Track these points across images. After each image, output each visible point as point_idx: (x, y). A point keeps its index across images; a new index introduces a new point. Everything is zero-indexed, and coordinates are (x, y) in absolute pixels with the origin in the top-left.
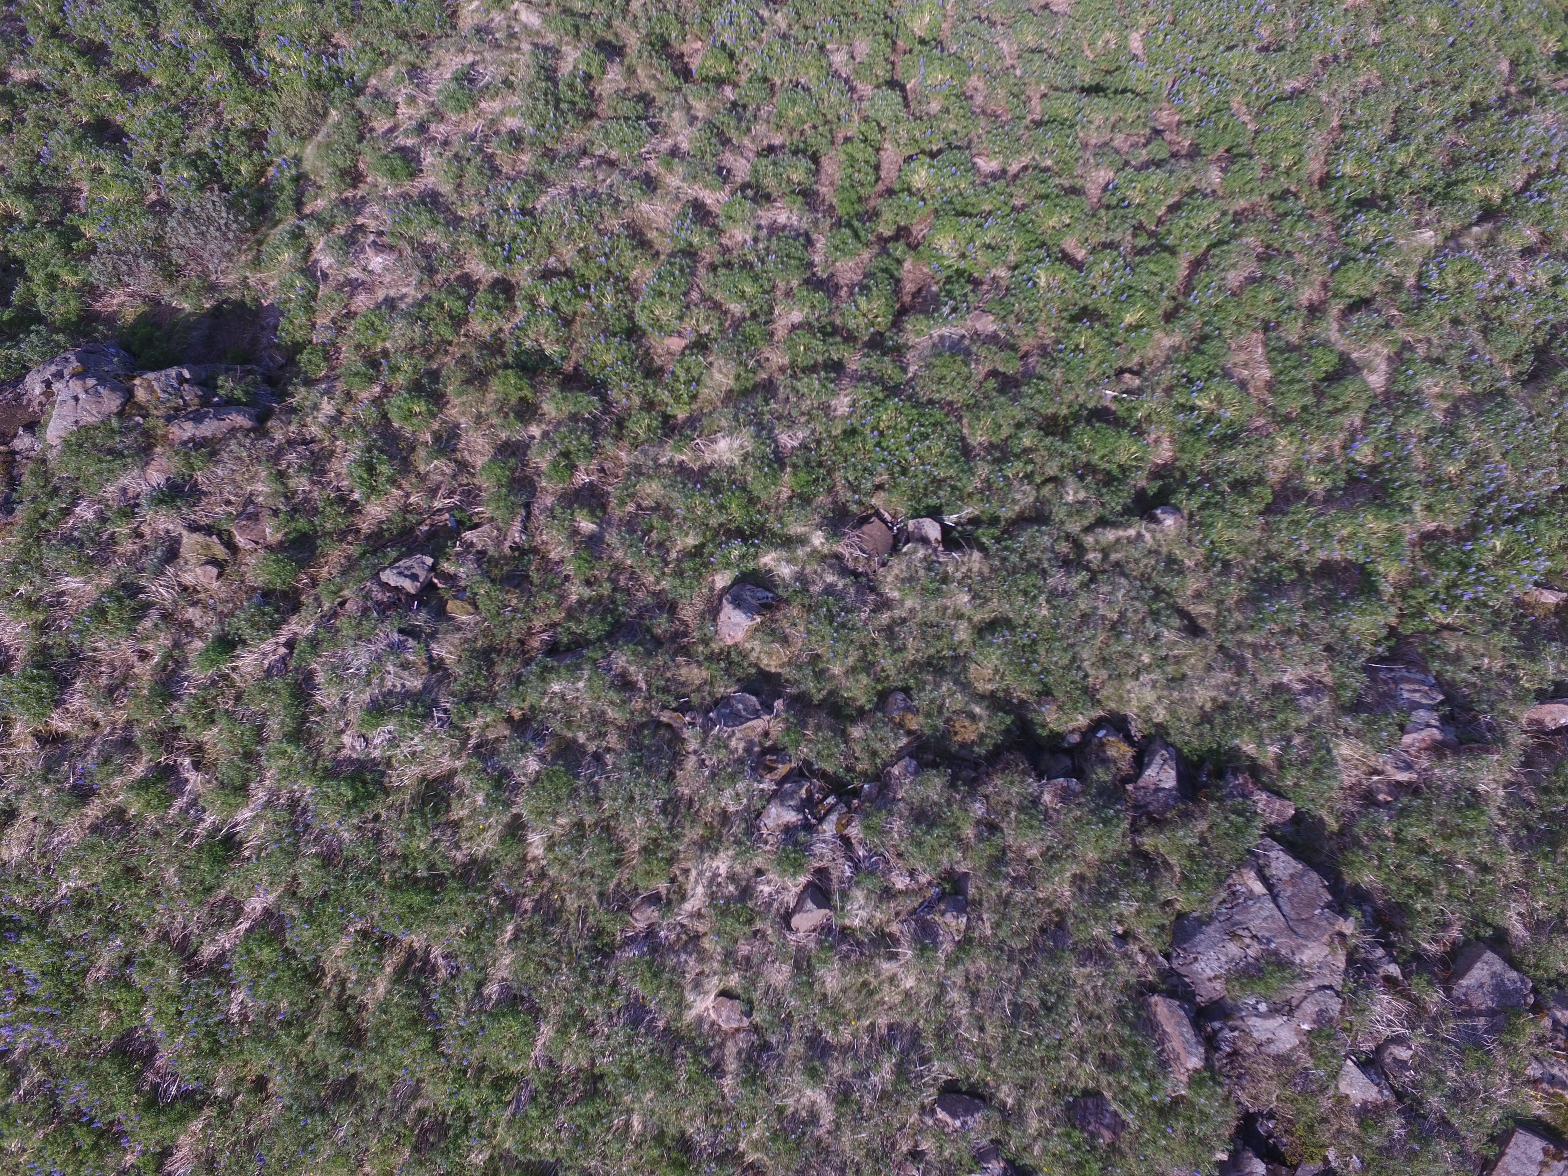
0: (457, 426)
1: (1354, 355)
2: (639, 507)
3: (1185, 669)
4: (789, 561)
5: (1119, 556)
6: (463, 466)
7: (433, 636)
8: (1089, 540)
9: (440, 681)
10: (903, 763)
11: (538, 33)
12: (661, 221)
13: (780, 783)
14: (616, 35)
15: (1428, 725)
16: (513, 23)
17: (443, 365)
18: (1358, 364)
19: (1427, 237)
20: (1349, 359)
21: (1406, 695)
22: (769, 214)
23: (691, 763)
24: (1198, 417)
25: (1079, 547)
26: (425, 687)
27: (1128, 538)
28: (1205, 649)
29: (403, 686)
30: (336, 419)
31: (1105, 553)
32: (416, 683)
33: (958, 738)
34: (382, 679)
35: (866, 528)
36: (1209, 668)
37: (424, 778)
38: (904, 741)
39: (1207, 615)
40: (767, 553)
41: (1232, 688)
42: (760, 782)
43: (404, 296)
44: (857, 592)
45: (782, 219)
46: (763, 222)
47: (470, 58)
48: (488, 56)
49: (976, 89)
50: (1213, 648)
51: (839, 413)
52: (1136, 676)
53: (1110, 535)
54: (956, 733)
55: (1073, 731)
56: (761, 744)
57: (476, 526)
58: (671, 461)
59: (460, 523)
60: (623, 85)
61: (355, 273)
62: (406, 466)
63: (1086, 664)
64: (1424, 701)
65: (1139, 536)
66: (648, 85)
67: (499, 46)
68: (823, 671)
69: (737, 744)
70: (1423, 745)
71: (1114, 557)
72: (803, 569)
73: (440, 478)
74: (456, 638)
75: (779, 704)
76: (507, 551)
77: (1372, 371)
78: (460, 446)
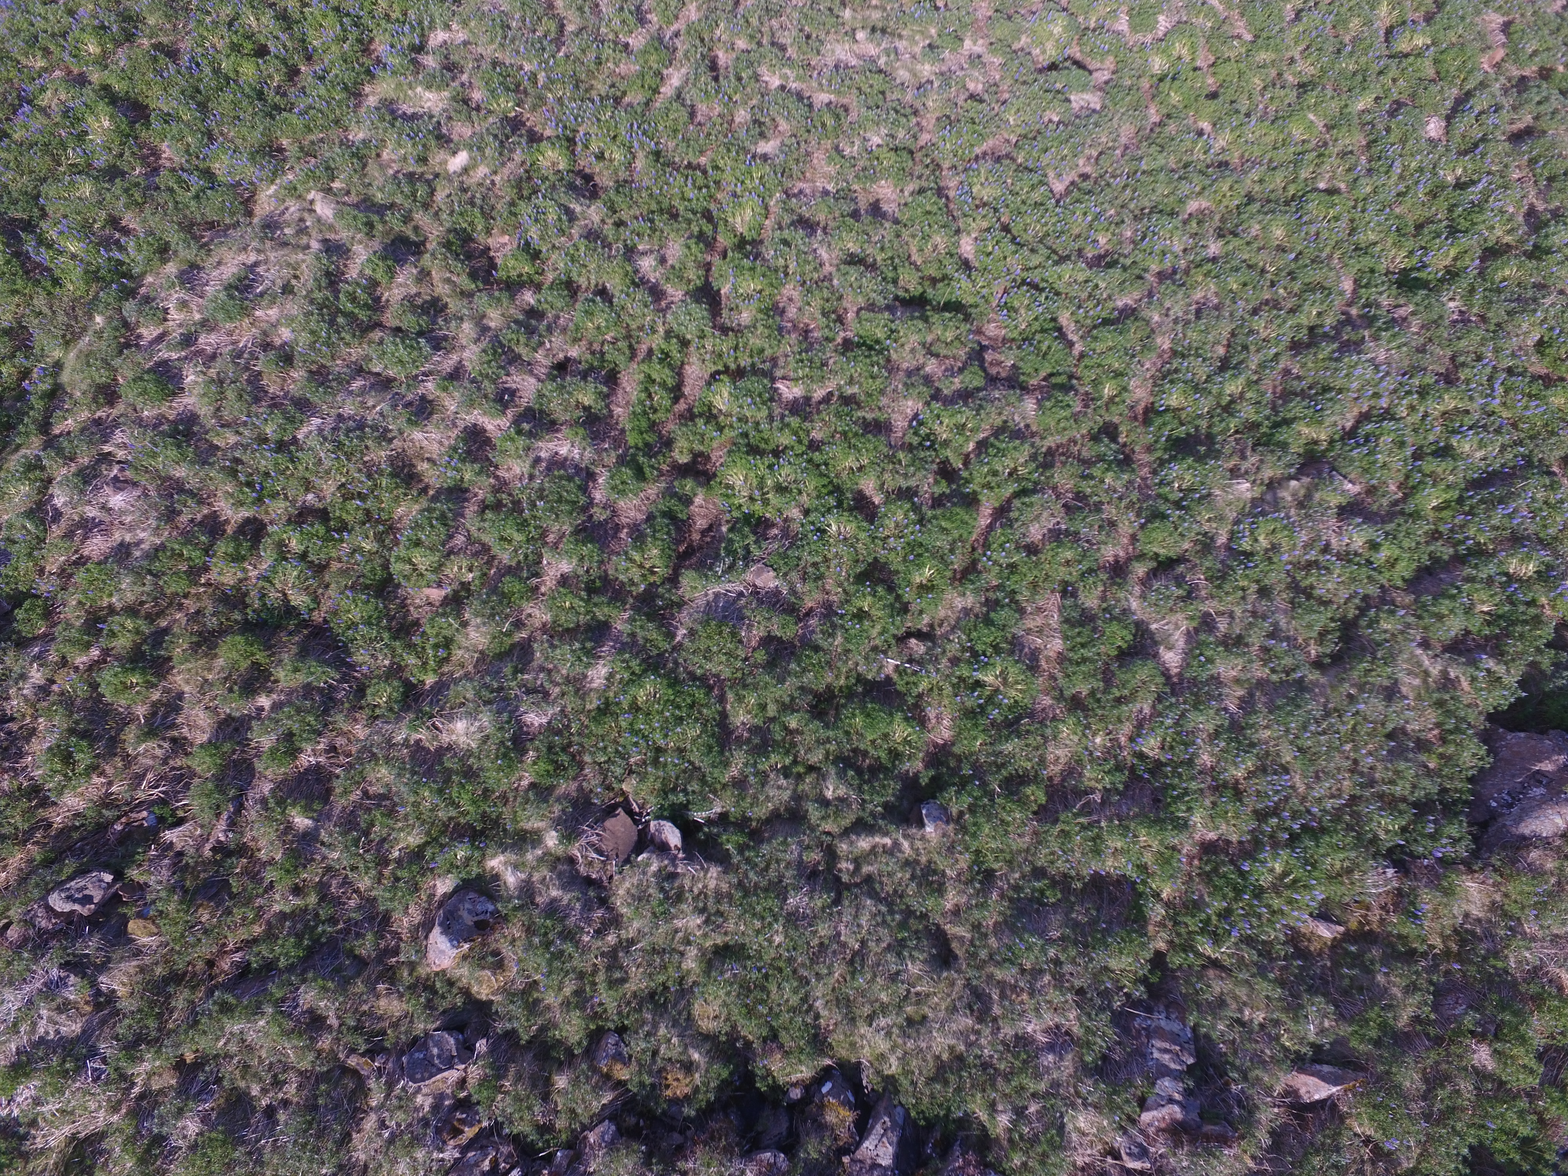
0: (180, 696)
1: (1154, 626)
2: (366, 793)
3: (926, 1010)
4: (516, 867)
5: (870, 868)
6: (179, 745)
7: (103, 967)
8: (843, 847)
9: (103, 1022)
10: (600, 1129)
11: (331, 228)
12: (434, 449)
13: (464, 1149)
14: (416, 229)
15: (1171, 1101)
16: (306, 215)
17: (175, 621)
18: (1158, 638)
19: (1244, 489)
20: (1148, 630)
21: (1156, 1055)
22: (551, 445)
23: (370, 1123)
24: (979, 697)
25: (831, 854)
26: (84, 1032)
27: (884, 846)
28: (952, 984)
29: (57, 1032)
30: (44, 690)
31: (857, 862)
32: (72, 1028)
33: (669, 1093)
34: (34, 1025)
35: (609, 823)
36: (953, 1010)
37: (73, 1137)
38: (607, 1098)
39: (961, 939)
40: (493, 856)
41: (973, 1038)
42: (441, 1150)
43: (141, 541)
44: (583, 909)
45: (563, 451)
46: (543, 454)
47: (253, 258)
48: (272, 256)
49: (790, 300)
50: (960, 983)
51: (594, 685)
52: (870, 1019)
53: (864, 843)
54: (667, 1087)
55: (795, 1085)
56: (454, 1096)
57: (180, 822)
58: (406, 740)
59: (161, 819)
60: (414, 290)
61: (91, 512)
62: (113, 745)
63: (819, 1004)
64: (1173, 1066)
65: (896, 844)
66: (442, 290)
67: (285, 244)
68: (537, 1001)
69: (424, 1102)
70: (1163, 1125)
71: (866, 869)
72: (530, 875)
73: (150, 762)
74: (131, 965)
75: (481, 1045)
76: (207, 852)
77: (1170, 648)
78: (179, 720)
